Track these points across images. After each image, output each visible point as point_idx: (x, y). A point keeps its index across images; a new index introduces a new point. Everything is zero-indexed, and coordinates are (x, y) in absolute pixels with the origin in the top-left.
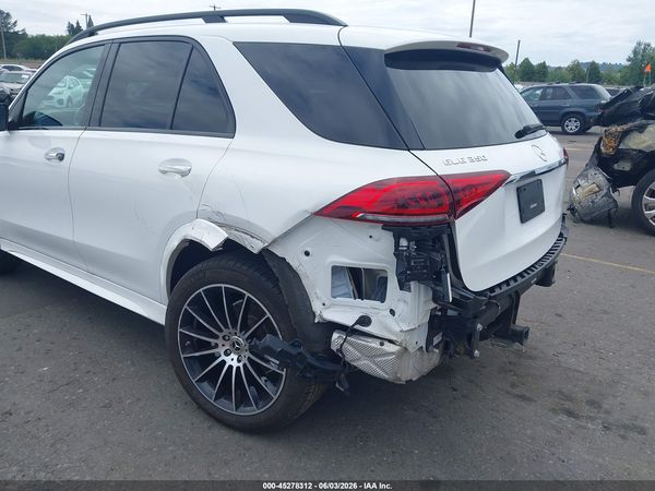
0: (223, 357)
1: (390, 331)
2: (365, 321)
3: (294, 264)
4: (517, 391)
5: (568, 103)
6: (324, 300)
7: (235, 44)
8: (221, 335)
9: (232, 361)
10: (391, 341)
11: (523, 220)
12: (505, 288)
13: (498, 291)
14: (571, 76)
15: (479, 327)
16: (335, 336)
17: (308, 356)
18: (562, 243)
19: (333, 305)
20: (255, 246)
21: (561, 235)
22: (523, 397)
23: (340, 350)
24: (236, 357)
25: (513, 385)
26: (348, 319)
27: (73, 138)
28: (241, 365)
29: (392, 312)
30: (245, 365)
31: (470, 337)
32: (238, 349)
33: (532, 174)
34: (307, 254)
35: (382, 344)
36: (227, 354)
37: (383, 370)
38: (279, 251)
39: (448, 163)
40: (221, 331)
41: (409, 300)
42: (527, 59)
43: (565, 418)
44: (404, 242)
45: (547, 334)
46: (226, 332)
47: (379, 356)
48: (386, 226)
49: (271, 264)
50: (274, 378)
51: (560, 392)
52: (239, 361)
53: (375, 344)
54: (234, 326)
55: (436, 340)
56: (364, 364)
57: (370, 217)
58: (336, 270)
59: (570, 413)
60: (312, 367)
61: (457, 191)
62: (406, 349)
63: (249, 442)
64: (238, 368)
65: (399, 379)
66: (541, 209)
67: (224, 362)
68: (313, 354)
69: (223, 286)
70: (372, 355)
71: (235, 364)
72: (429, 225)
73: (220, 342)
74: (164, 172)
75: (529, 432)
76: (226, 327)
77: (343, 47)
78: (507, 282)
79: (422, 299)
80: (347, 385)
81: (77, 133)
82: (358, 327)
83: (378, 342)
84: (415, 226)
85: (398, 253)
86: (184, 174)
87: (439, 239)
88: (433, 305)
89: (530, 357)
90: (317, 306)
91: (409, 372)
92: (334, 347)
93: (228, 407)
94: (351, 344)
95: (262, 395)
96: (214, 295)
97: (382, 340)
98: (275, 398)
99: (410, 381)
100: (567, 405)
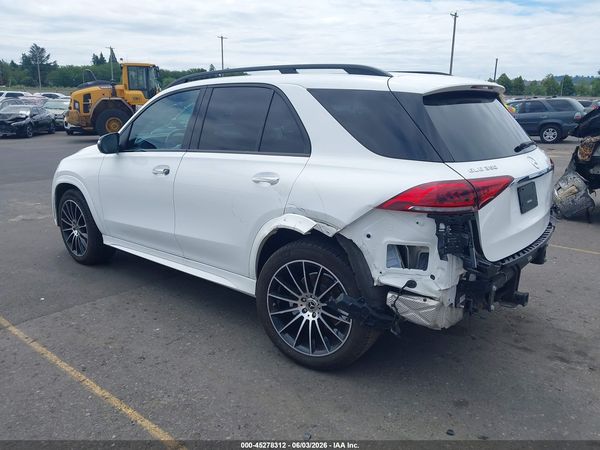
0: (301, 314)
1: (430, 291)
2: (412, 284)
3: (358, 243)
4: (520, 345)
5: (545, 114)
6: (381, 269)
7: (308, 90)
8: (300, 297)
9: (308, 316)
10: (431, 298)
11: (523, 211)
12: (512, 260)
13: (507, 262)
14: (545, 89)
15: (494, 288)
16: (389, 295)
17: (370, 310)
18: (551, 230)
19: (388, 273)
20: (330, 232)
21: (550, 224)
22: (525, 349)
23: (394, 305)
24: (311, 314)
25: (516, 341)
26: (400, 283)
27: (177, 158)
28: (316, 319)
29: (433, 277)
30: (319, 319)
31: (487, 297)
32: (312, 308)
33: (527, 178)
34: (369, 236)
35: (425, 300)
36: (304, 312)
37: (426, 319)
38: (348, 235)
39: (471, 171)
40: (300, 294)
41: (446, 268)
42: (504, 75)
43: (558, 362)
44: (442, 226)
45: (540, 305)
46: (304, 295)
47: (423, 309)
48: (430, 215)
49: (341, 244)
50: (343, 327)
51: (554, 345)
52: (314, 317)
53: (420, 300)
54: (311, 291)
55: (462, 299)
56: (411, 315)
57: (418, 209)
58: (390, 247)
59: (562, 359)
60: (373, 317)
61: (479, 190)
62: (442, 304)
63: (323, 377)
64: (313, 322)
65: (436, 326)
66: (535, 204)
67: (302, 318)
68: (373, 309)
69: (304, 261)
70: (417, 308)
71: (311, 319)
72: (461, 214)
73: (299, 302)
74: (257, 182)
75: (532, 372)
76: (305, 291)
77: (393, 93)
78: (513, 256)
79: (455, 267)
80: (399, 330)
81: (180, 154)
82: (407, 288)
83: (422, 299)
84: (452, 214)
85: (438, 234)
86: (273, 183)
87: (467, 223)
88: (463, 271)
89: (528, 322)
90: (375, 274)
91: (444, 321)
92: (389, 303)
93: (306, 351)
94: (402, 301)
95: (333, 340)
96: (296, 268)
97: (425, 297)
98: (343, 342)
99: (444, 329)
100: (560, 354)
